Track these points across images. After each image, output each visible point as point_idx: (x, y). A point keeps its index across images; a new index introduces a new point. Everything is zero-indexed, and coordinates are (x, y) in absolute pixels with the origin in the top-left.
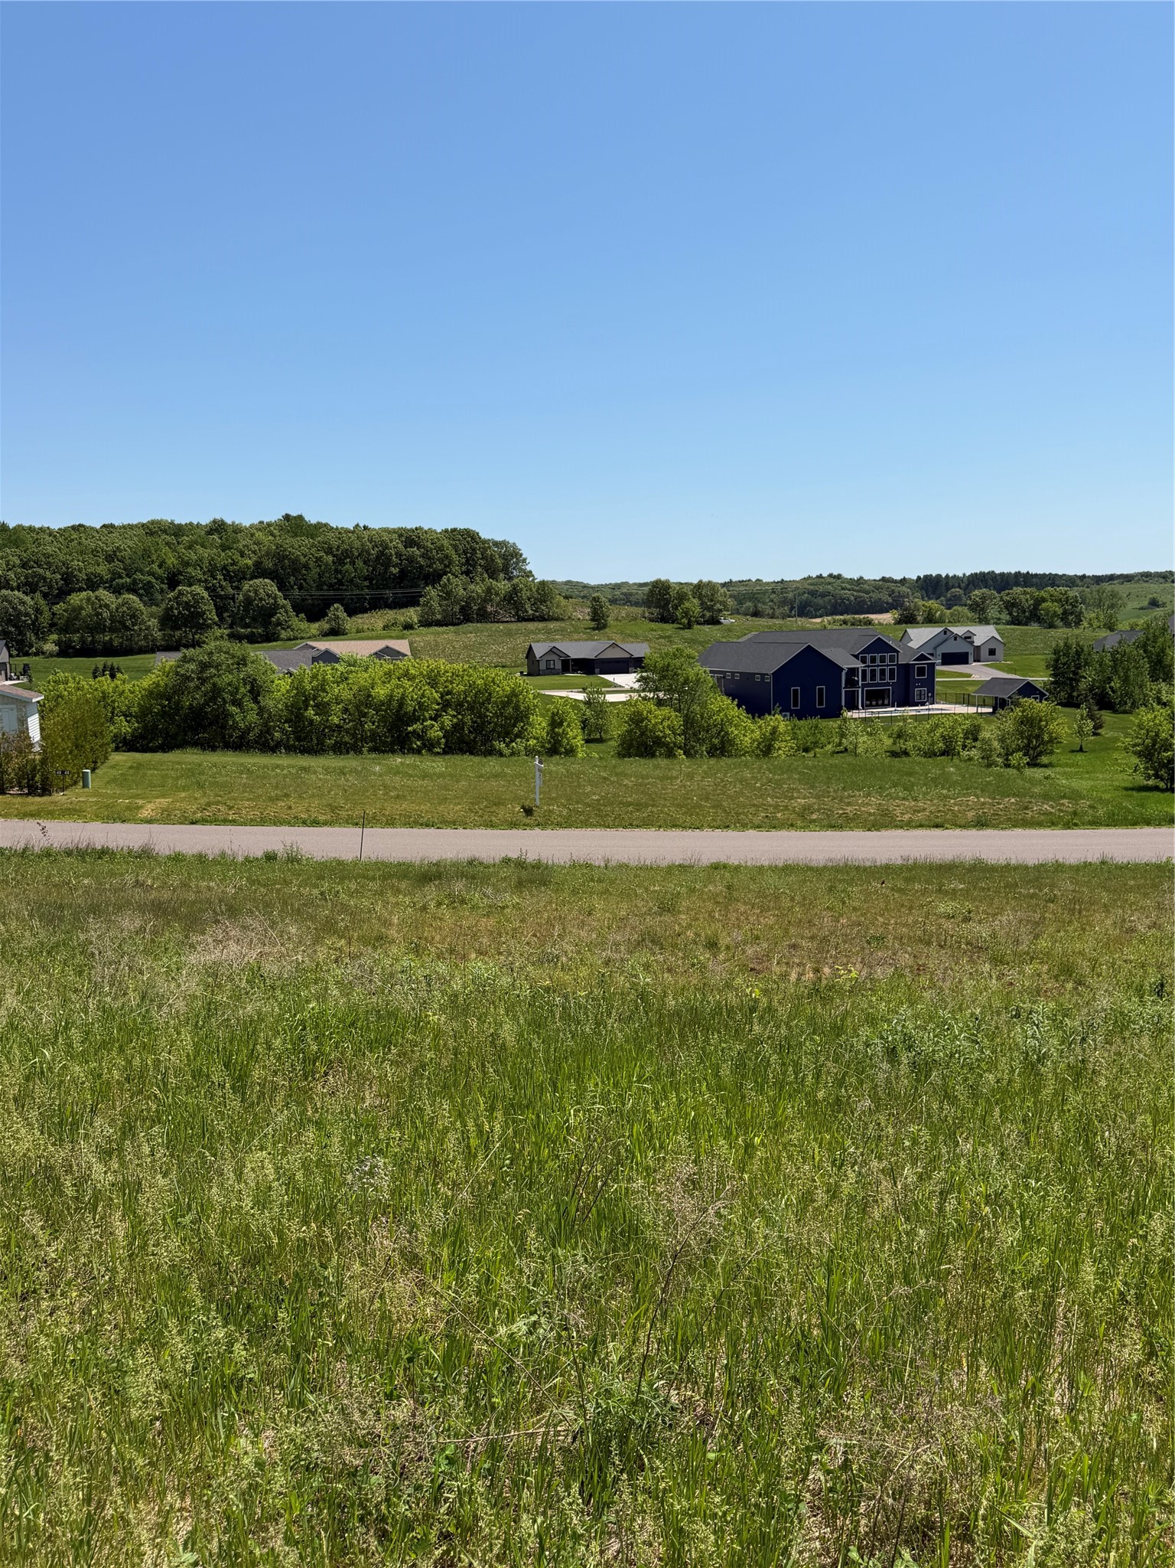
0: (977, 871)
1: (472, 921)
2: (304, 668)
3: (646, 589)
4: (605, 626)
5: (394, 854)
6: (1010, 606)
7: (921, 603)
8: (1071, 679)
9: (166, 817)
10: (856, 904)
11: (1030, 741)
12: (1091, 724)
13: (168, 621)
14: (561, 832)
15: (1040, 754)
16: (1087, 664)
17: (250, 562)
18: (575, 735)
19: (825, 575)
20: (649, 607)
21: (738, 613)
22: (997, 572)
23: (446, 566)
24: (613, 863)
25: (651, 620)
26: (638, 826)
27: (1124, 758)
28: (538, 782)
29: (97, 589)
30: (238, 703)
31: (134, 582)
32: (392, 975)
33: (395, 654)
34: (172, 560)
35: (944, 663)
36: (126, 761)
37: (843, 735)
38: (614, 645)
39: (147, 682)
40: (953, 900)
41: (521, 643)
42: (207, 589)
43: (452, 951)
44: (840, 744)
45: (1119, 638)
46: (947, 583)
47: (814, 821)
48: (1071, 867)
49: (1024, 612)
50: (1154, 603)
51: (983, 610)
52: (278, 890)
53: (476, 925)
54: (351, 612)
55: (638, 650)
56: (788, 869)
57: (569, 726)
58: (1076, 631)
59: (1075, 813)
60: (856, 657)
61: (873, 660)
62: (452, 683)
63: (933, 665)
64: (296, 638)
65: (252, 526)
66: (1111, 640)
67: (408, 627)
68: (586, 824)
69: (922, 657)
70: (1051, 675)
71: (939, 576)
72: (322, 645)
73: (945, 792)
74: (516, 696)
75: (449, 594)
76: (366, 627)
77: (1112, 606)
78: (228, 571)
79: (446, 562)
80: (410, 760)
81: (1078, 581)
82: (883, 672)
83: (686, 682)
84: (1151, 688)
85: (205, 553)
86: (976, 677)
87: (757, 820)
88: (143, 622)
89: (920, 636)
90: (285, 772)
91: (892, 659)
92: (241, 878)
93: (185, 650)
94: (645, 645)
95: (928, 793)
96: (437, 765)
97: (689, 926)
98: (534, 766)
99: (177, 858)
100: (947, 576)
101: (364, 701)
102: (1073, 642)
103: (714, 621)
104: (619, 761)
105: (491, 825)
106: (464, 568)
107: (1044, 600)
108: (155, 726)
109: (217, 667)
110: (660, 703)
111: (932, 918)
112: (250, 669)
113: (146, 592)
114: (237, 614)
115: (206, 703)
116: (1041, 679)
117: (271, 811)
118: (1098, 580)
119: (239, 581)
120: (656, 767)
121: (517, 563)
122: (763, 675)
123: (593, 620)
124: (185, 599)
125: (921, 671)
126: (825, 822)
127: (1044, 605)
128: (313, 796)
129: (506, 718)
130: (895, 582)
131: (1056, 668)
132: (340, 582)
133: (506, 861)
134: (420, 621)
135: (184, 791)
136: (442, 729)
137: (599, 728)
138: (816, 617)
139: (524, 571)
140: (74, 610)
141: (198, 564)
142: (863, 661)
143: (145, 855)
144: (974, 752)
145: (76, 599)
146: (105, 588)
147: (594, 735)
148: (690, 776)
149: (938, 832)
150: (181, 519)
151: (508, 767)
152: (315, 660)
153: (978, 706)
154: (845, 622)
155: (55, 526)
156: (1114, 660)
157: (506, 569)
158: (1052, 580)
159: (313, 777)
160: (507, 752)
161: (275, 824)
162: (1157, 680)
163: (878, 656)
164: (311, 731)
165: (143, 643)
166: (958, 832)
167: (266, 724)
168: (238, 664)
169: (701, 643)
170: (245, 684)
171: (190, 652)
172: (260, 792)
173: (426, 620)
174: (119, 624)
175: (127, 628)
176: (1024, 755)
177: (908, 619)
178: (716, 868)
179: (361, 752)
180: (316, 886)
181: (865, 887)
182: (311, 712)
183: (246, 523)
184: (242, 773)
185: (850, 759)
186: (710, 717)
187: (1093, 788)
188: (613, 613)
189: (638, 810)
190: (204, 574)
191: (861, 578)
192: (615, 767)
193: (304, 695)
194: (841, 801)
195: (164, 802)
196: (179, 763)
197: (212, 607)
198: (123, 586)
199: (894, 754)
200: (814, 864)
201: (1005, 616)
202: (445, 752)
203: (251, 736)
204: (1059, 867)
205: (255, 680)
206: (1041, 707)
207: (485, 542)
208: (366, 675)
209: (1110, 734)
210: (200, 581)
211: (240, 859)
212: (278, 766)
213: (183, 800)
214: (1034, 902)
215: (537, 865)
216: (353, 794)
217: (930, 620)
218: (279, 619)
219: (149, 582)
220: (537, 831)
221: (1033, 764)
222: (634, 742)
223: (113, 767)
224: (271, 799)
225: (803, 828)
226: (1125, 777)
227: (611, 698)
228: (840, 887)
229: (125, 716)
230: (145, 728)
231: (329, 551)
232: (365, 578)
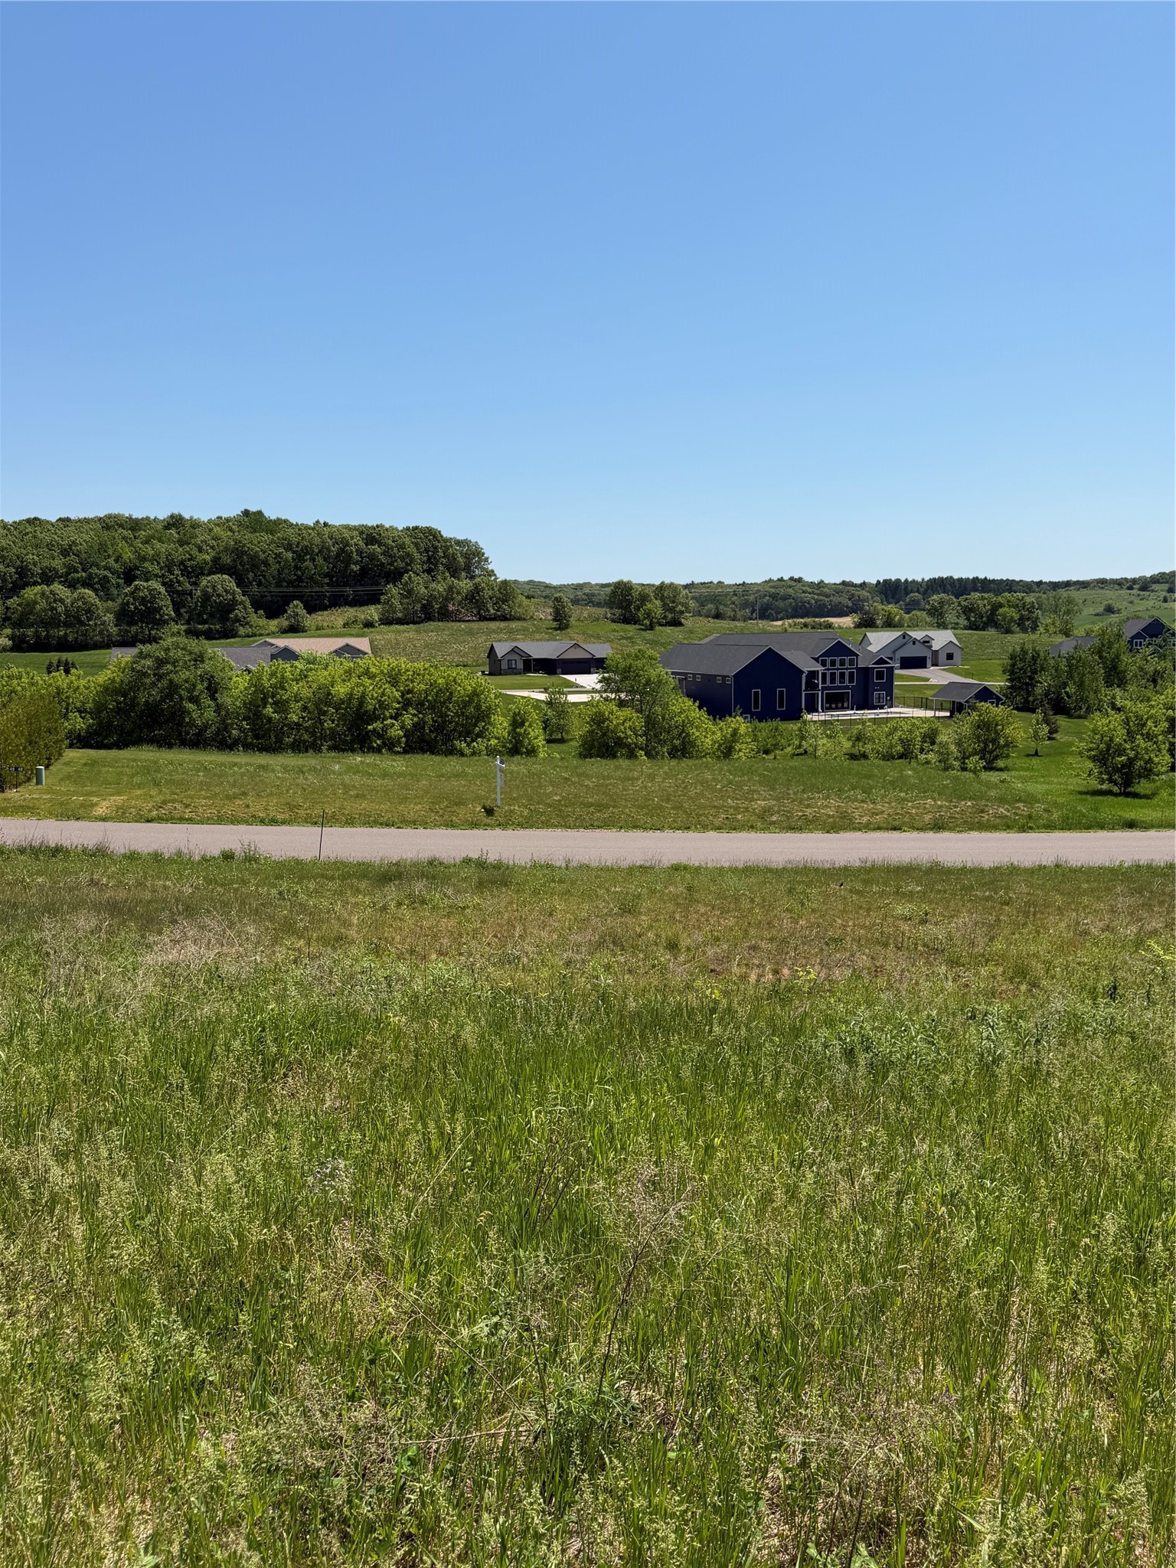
0: (935, 874)
1: (432, 922)
2: (262, 664)
3: (608, 590)
4: (567, 627)
5: (353, 854)
6: (967, 611)
7: (880, 607)
8: (1027, 684)
9: (121, 815)
10: (814, 906)
11: (986, 745)
12: (1046, 729)
13: (124, 616)
14: (522, 832)
15: (996, 758)
16: (1043, 669)
17: (208, 558)
18: (536, 735)
19: (786, 578)
20: (611, 608)
21: (700, 615)
22: (956, 577)
23: (407, 564)
24: (574, 864)
25: (613, 621)
26: (599, 827)
27: (1079, 763)
28: (499, 780)
29: (52, 582)
30: (195, 700)
31: (90, 577)
32: (351, 976)
33: (356, 652)
34: (128, 555)
35: (902, 667)
36: (80, 758)
37: (803, 738)
38: (576, 646)
39: (102, 678)
40: (911, 902)
41: (483, 642)
42: (164, 584)
43: (412, 952)
44: (800, 746)
45: (1074, 643)
46: (906, 588)
47: (774, 823)
48: (1026, 870)
49: (982, 617)
50: (1109, 610)
51: (941, 615)
52: (236, 890)
53: (437, 925)
54: (311, 609)
55: (600, 650)
56: (748, 871)
57: (530, 726)
58: (1033, 637)
59: (1030, 817)
60: (816, 660)
61: (833, 663)
62: (412, 681)
63: (891, 670)
64: (254, 635)
65: (210, 521)
66: (1067, 646)
67: (369, 624)
68: (547, 825)
69: (881, 661)
70: (1007, 680)
71: (898, 580)
72: (281, 642)
73: (902, 794)
74: (478, 695)
75: (410, 592)
76: (325, 624)
77: (1068, 612)
78: (186, 567)
79: (408, 560)
80: (370, 759)
81: (1035, 587)
82: (842, 675)
83: (648, 682)
84: (1106, 694)
85: (162, 548)
86: (933, 681)
87: (717, 822)
88: (99, 617)
89: (879, 640)
90: (243, 770)
91: (851, 662)
92: (198, 877)
93: (141, 646)
94: (607, 645)
95: (886, 796)
96: (398, 764)
97: (650, 927)
98: (496, 765)
99: (132, 857)
100: (906, 580)
101: (324, 699)
102: (1029, 647)
103: (676, 623)
104: (580, 762)
105: (451, 825)
106: (425, 567)
107: (1001, 605)
108: (110, 723)
109: (174, 663)
110: (622, 704)
111: (890, 920)
112: (207, 666)
113: (102, 587)
114: (195, 609)
115: (163, 700)
116: (998, 683)
117: (228, 810)
118: (1055, 586)
119: (197, 577)
120: (617, 768)
121: (479, 562)
122: (724, 677)
123: (555, 620)
124: (141, 594)
125: (880, 675)
126: (785, 824)
127: (1001, 611)
128: (271, 794)
129: (467, 717)
130: (855, 586)
131: (1012, 673)
132: (300, 579)
133: (467, 861)
134: (380, 620)
135: (139, 788)
136: (402, 728)
137: (561, 729)
138: (777, 620)
139: (486, 570)
140: (28, 605)
141: (155, 559)
142: (823, 664)
143: (99, 854)
144: (931, 756)
145: (30, 593)
146: (60, 582)
147: (556, 735)
148: (651, 777)
149: (896, 834)
150: (138, 514)
151: (468, 767)
152: (273, 657)
153: (936, 710)
154: (805, 625)
155: (9, 518)
156: (1070, 666)
157: (468, 568)
158: (1009, 586)
159: (272, 775)
160: (467, 751)
161: (232, 823)
162: (1111, 685)
163: (838, 659)
164: (269, 729)
165: (98, 638)
166: (915, 834)
167: (223, 721)
168: (196, 660)
169: (662, 645)
170: (202, 681)
171: (147, 648)
172: (217, 790)
173: (387, 618)
174: (74, 619)
175: (82, 623)
176: (981, 759)
177: (868, 623)
178: (677, 870)
179: (320, 751)
180: (274, 886)
181: (824, 888)
182: (269, 710)
183: (205, 518)
184: (199, 770)
185: (810, 761)
186: (672, 718)
187: (1047, 793)
188: (575, 613)
189: (599, 811)
190: (161, 569)
191: (822, 581)
192: (576, 768)
193: (262, 692)
194: (800, 802)
195: (119, 799)
196: (134, 760)
197: (169, 602)
198: (78, 580)
199: (853, 757)
200: (774, 866)
201: (963, 622)
202: (405, 752)
203: (208, 733)
204: (1014, 870)
205: (212, 677)
206: (998, 711)
207: (446, 540)
208: (326, 673)
209: (1065, 739)
210: (156, 576)
211: (197, 858)
212: (235, 764)
213: (138, 797)
214: (990, 904)
215: (498, 866)
216: (312, 792)
217: (889, 624)
218: (237, 615)
219: (105, 577)
220: (498, 831)
221: (989, 767)
222: (596, 743)
223: (67, 764)
224: (228, 797)
225: (763, 830)
226: (1080, 781)
227: (573, 698)
228: (800, 888)
229: (80, 712)
230: (100, 723)
231: (289, 547)
232: (326, 576)
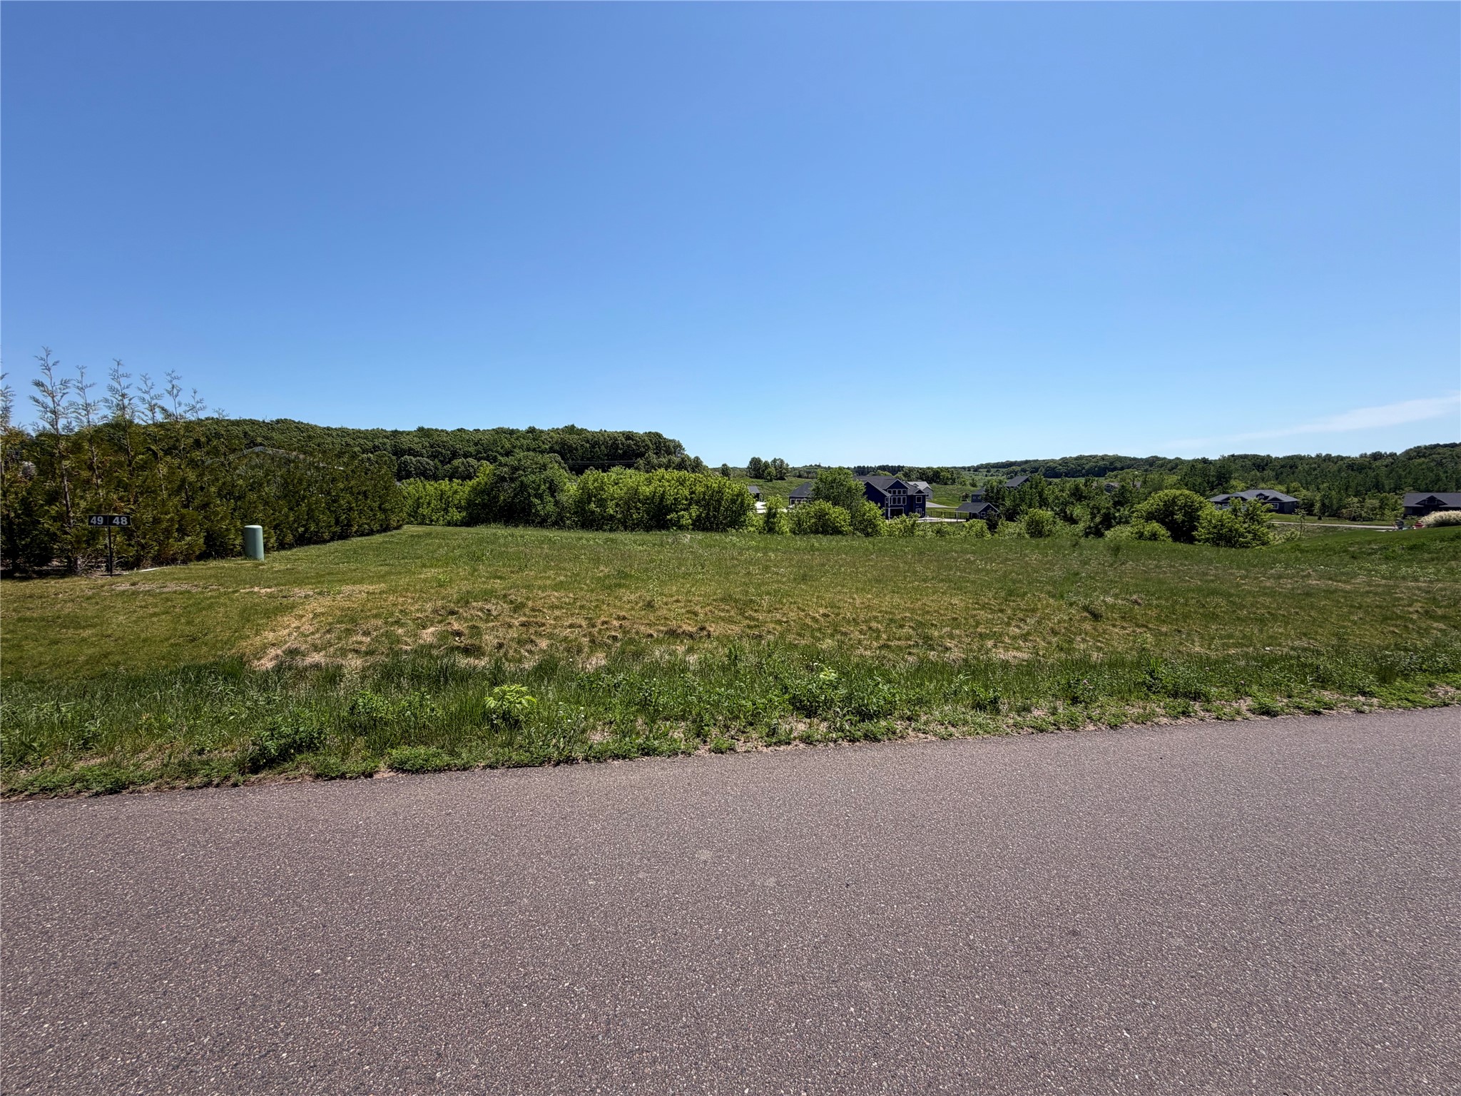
17: (547, 447)
20: (750, 471)
25: (750, 477)
29: (468, 458)
31: (488, 456)
65: (549, 430)
75: (648, 463)
79: (646, 448)
85: (525, 442)
106: (655, 451)
121: (680, 450)
139: (684, 453)
150: (512, 427)
155: (449, 429)
157: (675, 452)
183: (546, 429)
198: (481, 457)
207: (665, 439)
231: (588, 442)
232: (606, 455)
